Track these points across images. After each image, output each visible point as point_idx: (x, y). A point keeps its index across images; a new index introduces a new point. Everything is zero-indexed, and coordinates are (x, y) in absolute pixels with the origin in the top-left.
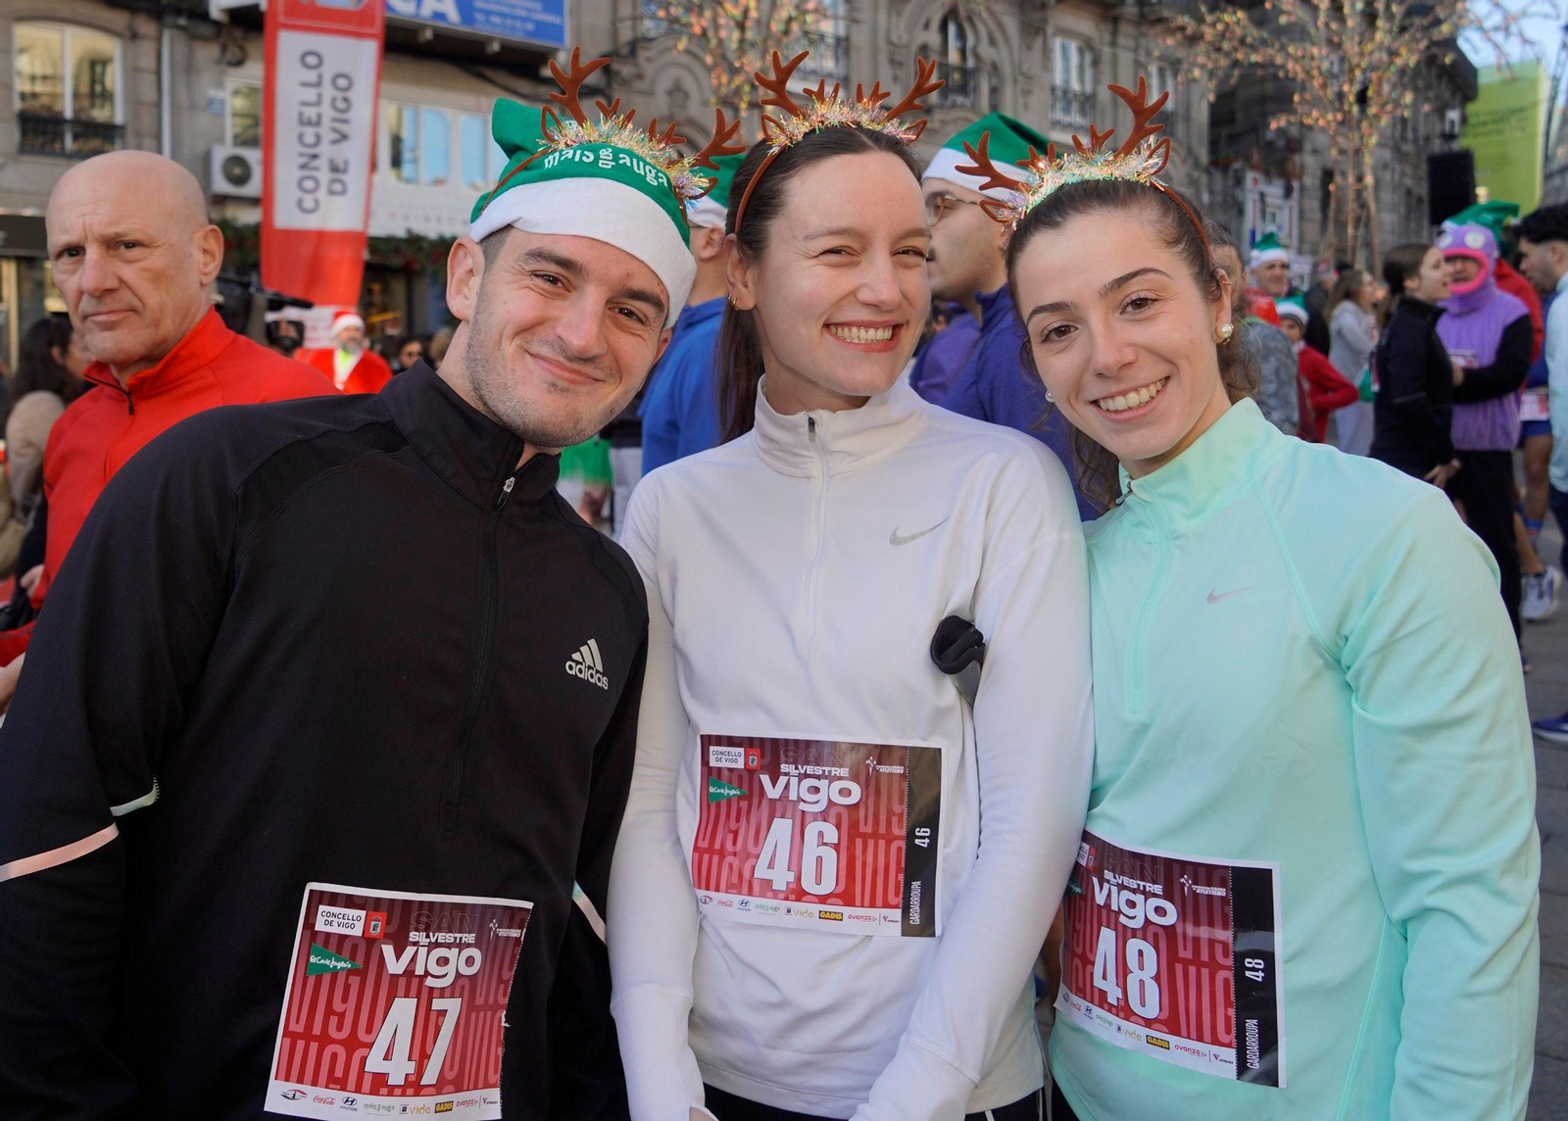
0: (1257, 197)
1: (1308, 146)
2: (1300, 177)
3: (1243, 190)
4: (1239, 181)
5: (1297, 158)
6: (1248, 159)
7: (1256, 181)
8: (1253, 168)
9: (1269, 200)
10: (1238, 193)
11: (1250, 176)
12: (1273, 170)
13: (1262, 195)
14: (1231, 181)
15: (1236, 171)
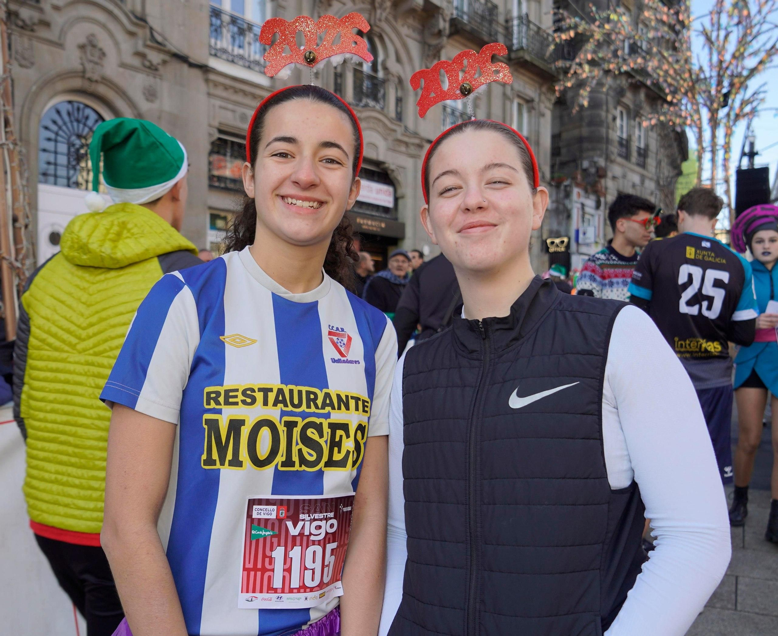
0: (579, 206)
1: (610, 174)
2: (605, 196)
3: (571, 201)
4: (568, 195)
5: (603, 181)
6: (574, 178)
7: (579, 194)
8: (578, 185)
9: (587, 210)
10: (567, 202)
11: (576, 191)
12: (589, 187)
13: (583, 205)
14: (562, 195)
15: (566, 186)
